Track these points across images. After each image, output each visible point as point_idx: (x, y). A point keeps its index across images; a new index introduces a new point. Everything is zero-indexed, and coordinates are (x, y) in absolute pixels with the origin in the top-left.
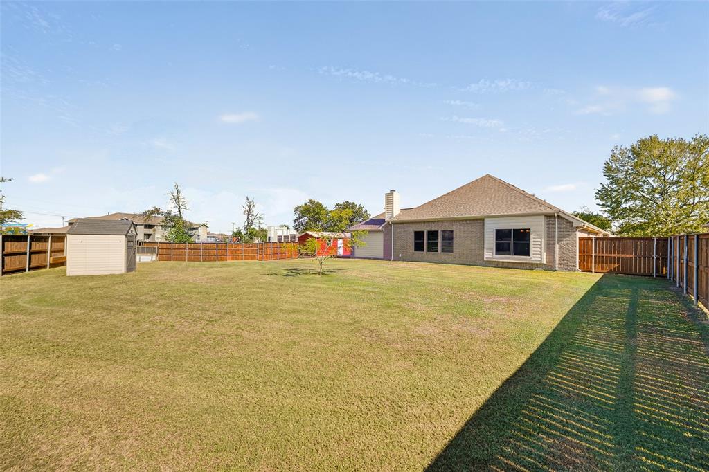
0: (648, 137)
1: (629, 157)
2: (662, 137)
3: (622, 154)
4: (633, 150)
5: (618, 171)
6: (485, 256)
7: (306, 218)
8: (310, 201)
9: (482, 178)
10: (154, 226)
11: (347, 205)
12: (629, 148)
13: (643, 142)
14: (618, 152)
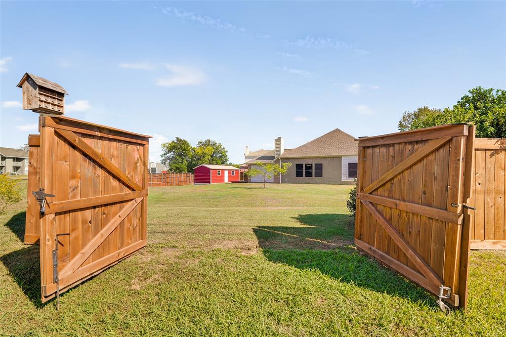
0: (423, 107)
1: (413, 119)
2: (430, 108)
3: (409, 116)
4: (415, 114)
5: (407, 127)
6: (342, 179)
7: (172, 153)
8: (177, 138)
9: (334, 131)
10: (24, 159)
11: (207, 143)
12: (413, 113)
13: (420, 110)
14: (407, 115)
